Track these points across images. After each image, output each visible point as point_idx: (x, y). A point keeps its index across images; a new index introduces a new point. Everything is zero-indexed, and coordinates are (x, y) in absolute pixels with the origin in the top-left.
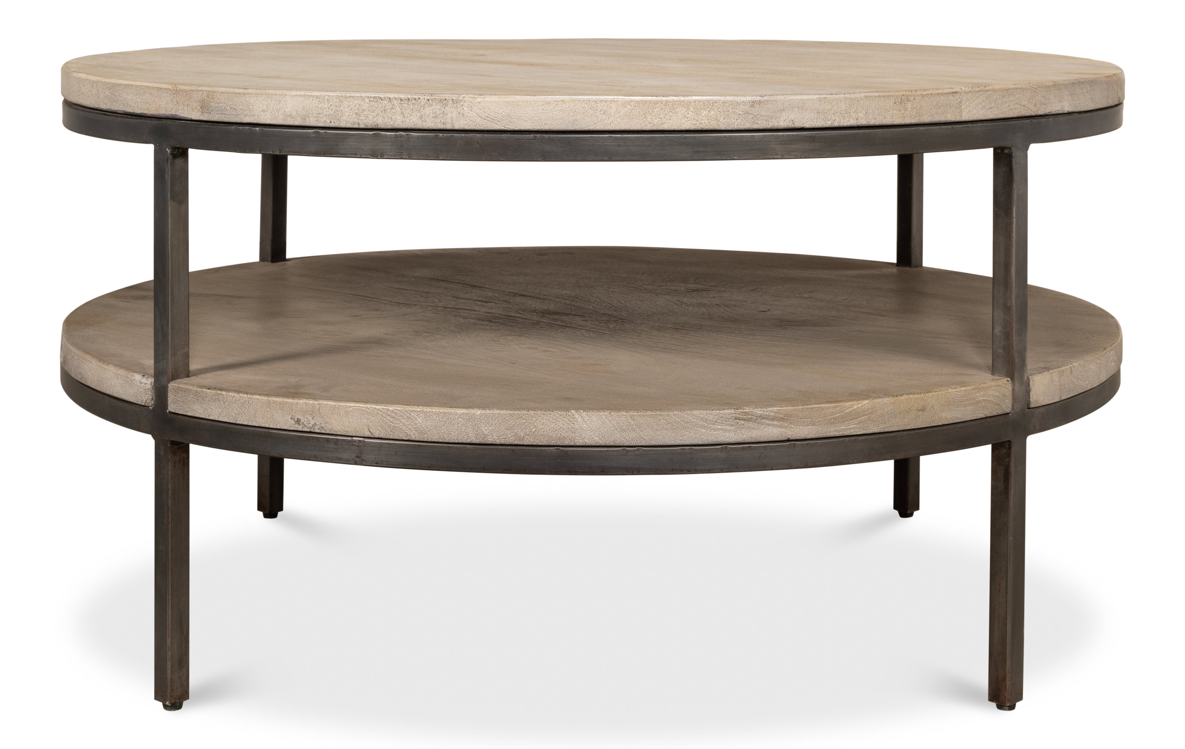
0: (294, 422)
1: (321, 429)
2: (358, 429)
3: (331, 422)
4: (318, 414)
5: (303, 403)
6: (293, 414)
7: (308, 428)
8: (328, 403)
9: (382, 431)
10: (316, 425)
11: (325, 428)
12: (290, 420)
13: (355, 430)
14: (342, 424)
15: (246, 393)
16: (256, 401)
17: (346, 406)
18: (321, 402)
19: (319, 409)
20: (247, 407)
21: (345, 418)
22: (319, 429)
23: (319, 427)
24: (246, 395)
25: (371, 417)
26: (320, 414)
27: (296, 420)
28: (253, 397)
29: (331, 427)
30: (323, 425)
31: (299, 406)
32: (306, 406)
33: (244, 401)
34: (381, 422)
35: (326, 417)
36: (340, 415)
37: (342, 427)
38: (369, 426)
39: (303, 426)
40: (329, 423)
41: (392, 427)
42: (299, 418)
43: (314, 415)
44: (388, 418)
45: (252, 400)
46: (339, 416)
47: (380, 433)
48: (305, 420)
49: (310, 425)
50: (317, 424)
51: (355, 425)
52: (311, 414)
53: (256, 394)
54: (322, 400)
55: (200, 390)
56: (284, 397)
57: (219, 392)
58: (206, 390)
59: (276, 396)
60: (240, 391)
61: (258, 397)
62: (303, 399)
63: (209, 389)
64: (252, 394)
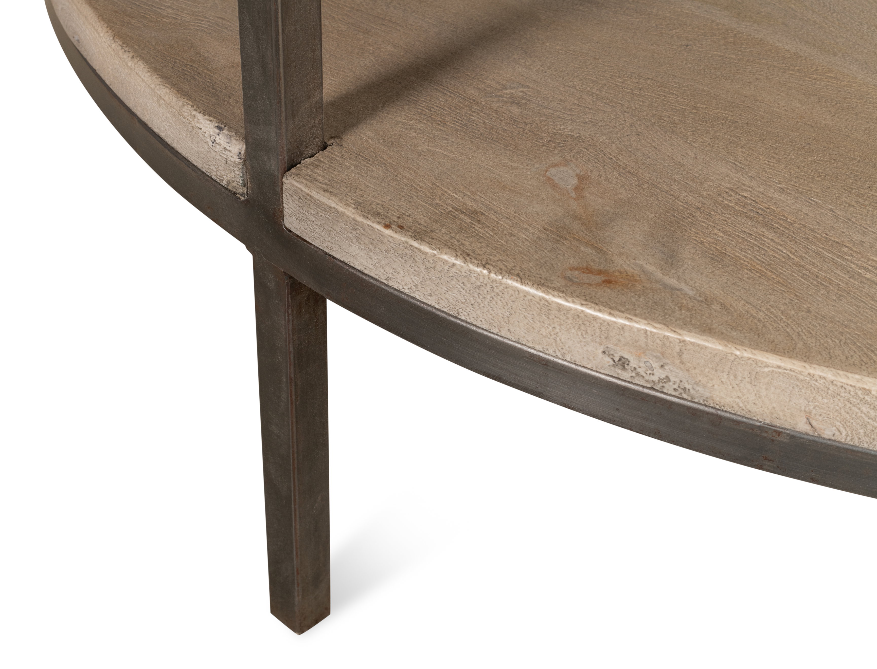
0: (611, 361)
1: (680, 390)
2: (781, 414)
3: (710, 385)
4: (677, 362)
5: (639, 330)
6: (610, 346)
7: (647, 381)
8: (706, 344)
9: (842, 429)
10: (669, 380)
11: (692, 392)
12: (601, 355)
13: (772, 413)
14: (740, 395)
15: (484, 266)
16: (511, 292)
17: (756, 362)
18: (689, 338)
19: (680, 353)
20: (489, 297)
21: (748, 386)
22: (675, 390)
23: (676, 386)
24: (485, 272)
25: (820, 398)
26: (682, 363)
27: (617, 359)
28: (505, 280)
29: (707, 394)
30: (688, 387)
31: (627, 334)
32: (646, 338)
33: (478, 283)
34: (843, 413)
35: (697, 371)
36: (735, 377)
37: (737, 400)
38: (810, 413)
39: (634, 374)
40: (704, 386)
41: (869, 427)
42: (626, 356)
43: (666, 361)
44: (864, 409)
45: (501, 288)
46: (732, 377)
47: (837, 433)
48: (642, 365)
49: (655, 378)
50: (672, 379)
51: (775, 405)
52: (657, 357)
53: (509, 272)
54: (690, 331)
55: (366, 222)
56: (586, 300)
57: (415, 244)
58: (379, 227)
59: (563, 292)
60: (468, 255)
61: (517, 285)
62: (636, 315)
63: (387, 226)
64: (500, 271)
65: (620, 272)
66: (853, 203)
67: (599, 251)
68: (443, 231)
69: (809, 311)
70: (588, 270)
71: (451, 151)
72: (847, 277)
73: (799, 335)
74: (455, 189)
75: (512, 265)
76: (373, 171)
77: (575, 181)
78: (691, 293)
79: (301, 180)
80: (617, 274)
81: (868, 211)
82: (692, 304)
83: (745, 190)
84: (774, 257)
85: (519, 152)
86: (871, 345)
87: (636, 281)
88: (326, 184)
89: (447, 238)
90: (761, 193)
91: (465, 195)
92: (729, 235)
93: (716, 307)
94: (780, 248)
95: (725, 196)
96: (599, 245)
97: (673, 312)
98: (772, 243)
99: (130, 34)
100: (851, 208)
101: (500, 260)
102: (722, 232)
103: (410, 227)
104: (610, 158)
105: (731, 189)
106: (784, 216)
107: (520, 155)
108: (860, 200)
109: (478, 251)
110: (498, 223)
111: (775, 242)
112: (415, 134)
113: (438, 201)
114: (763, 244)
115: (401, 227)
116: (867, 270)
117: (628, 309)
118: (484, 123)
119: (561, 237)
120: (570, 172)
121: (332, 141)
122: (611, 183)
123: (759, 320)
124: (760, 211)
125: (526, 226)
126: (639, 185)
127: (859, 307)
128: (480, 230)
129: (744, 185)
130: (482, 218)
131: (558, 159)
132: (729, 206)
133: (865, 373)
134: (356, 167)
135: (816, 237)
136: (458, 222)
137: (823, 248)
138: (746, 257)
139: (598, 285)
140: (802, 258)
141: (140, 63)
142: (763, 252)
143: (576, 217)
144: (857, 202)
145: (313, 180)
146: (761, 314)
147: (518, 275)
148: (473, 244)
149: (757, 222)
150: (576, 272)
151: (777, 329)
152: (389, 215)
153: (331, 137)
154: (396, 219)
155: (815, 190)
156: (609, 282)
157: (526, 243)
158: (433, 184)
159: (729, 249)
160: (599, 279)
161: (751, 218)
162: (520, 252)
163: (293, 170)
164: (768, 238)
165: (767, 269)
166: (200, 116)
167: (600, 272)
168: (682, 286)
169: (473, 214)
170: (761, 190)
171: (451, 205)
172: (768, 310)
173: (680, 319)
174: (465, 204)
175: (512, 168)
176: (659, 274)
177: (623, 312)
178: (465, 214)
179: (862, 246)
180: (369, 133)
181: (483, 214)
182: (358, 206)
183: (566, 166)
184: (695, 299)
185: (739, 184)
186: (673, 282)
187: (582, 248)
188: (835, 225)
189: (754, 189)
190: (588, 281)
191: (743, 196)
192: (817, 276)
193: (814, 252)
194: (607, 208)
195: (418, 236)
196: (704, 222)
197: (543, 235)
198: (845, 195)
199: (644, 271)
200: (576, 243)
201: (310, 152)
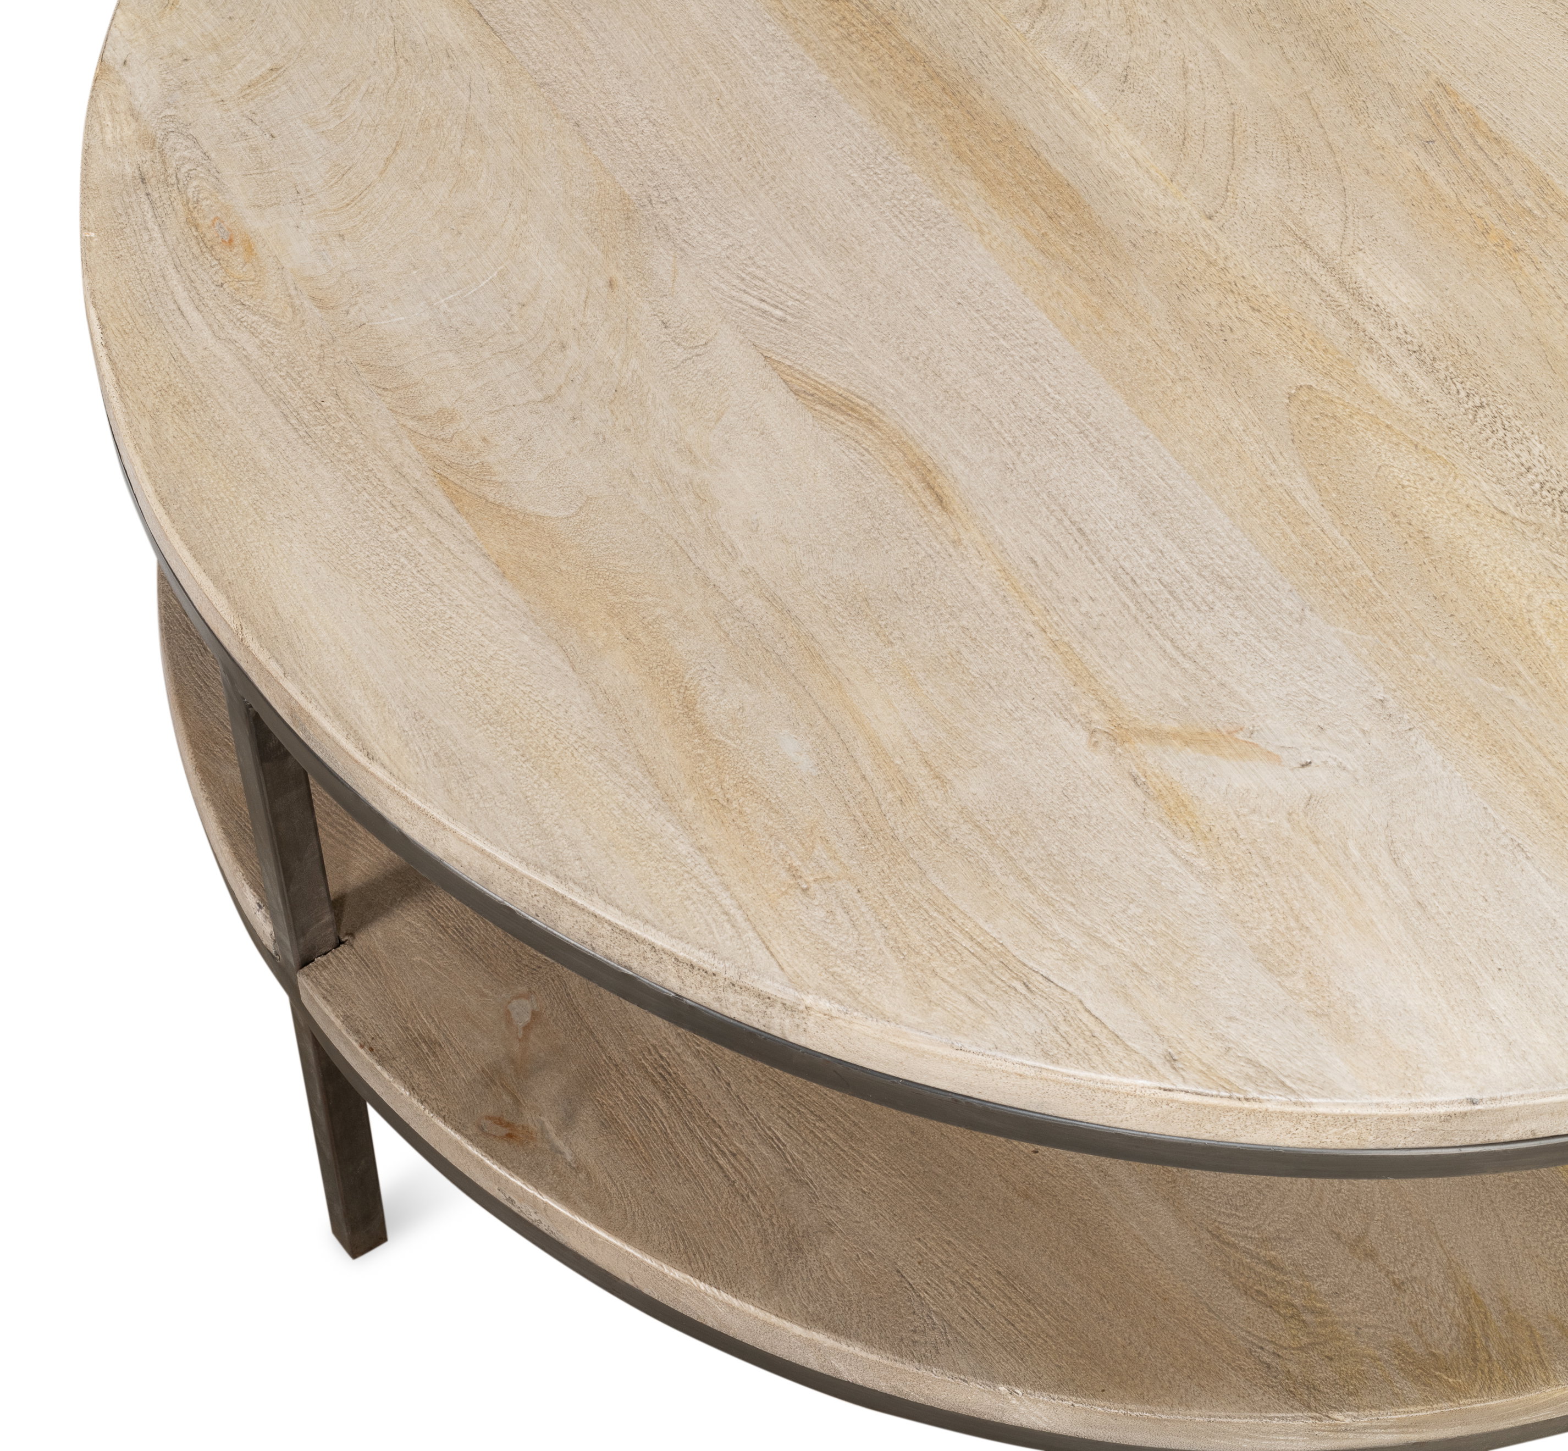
8: (561, 1210)
13: (607, 1265)
15: (422, 1103)
17: (594, 1231)
18: (550, 1201)
19: (546, 1209)
21: (590, 1245)
24: (422, 1107)
27: (508, 1195)
28: (434, 1119)
31: (511, 1185)
32: (522, 1192)
38: (632, 1275)
42: (511, 1196)
43: (537, 1210)
48: (523, 1206)
52: (531, 1207)
53: (439, 1114)
54: (551, 1197)
55: (347, 1036)
56: (486, 1152)
57: (379, 1068)
58: (356, 1045)
59: (471, 1140)
60: (413, 1089)
61: (441, 1124)
62: (517, 1174)
63: (362, 1046)
64: (432, 1110)
65: (523, 1127)
66: (752, 1078)
67: (517, 1101)
68: (403, 1059)
69: (653, 1192)
70: (499, 1121)
71: (439, 967)
72: (702, 1160)
73: (634, 1215)
74: (428, 1013)
75: (444, 1105)
76: (368, 981)
77: (527, 1019)
78: (569, 1158)
79: (309, 981)
80: (520, 1129)
81: (760, 1088)
82: (564, 1170)
83: (666, 1050)
84: (654, 1130)
85: (495, 976)
86: (685, 1234)
87: (532, 1138)
88: (326, 990)
89: (402, 1067)
90: (678, 1055)
91: (434, 1021)
92: (628, 1100)
93: (582, 1176)
94: (663, 1120)
95: (646, 1053)
96: (518, 1095)
97: (547, 1176)
98: (659, 1114)
99: (210, 768)
100: (747, 1085)
101: (436, 1099)
102: (624, 1095)
103: (378, 1051)
104: (568, 995)
105: (654, 1047)
106: (684, 1085)
107: (495, 980)
108: (760, 1075)
109: (422, 1087)
110: (448, 1057)
111: (662, 1113)
112: (416, 941)
113: (409, 1025)
114: (651, 1114)
115: (371, 1049)
116: (724, 1154)
117: (514, 1167)
118: (479, 935)
119: (492, 1081)
120: (529, 1006)
121: (346, 938)
122: (557, 1024)
123: (609, 1195)
124: (667, 1076)
125: (469, 1065)
126: (579, 1031)
127: (696, 1193)
128: (432, 1064)
129: (668, 1043)
130: (438, 1049)
131: (523, 989)
132: (644, 1067)
133: (666, 1261)
134: (357, 973)
135: (699, 1113)
136: (418, 1050)
137: (699, 1126)
138: (631, 1125)
139: (502, 1138)
140: (676, 1134)
141: (211, 808)
142: (647, 1123)
143: (513, 1061)
144: (756, 1077)
145: (317, 984)
146: (614, 1189)
147: (444, 1117)
148: (421, 1079)
149: (658, 1088)
150: (490, 1122)
151: (619, 1206)
152: (366, 1034)
153: (347, 934)
154: (369, 1040)
155: (727, 1058)
156: (510, 1136)
157: (463, 1084)
158: (412, 1004)
159: (621, 1116)
160: (503, 1131)
161: (655, 1082)
162: (454, 1093)
163: (306, 969)
164: (659, 1108)
165: (641, 1142)
166: (247, 887)
167: (508, 1125)
168: (566, 1150)
169: (433, 1044)
170: (679, 1051)
171: (417, 1030)
172: (622, 1185)
173: (549, 1184)
174: (429, 1031)
175: (483, 995)
176: (553, 1135)
177: (509, 1169)
178: (425, 1042)
179: (734, 1128)
180: (379, 933)
181: (440, 1045)
182: (346, 1019)
183: (528, 998)
184: (570, 1165)
185: (664, 1041)
186: (560, 1143)
187: (504, 1097)
188: (722, 1102)
189: (674, 1050)
190: (494, 1133)
191: (661, 1057)
192: (678, 1156)
193: (689, 1129)
194: (542, 1054)
195: (382, 1061)
196: (615, 1082)
197: (478, 1077)
198: (750, 1067)
199: (543, 1130)
200: (501, 1090)
201: (324, 951)
